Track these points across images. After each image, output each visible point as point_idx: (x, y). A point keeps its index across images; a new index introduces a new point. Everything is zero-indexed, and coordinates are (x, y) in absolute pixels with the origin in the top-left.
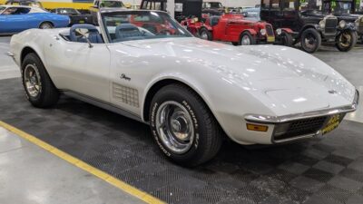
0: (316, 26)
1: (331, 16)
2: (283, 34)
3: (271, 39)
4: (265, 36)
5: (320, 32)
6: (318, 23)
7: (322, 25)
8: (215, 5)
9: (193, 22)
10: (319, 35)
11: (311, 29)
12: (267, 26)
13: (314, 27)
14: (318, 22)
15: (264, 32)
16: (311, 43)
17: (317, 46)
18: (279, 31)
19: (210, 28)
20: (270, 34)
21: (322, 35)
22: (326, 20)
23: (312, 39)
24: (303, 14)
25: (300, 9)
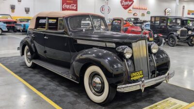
0: (175, 33)
2: (158, 37)
3: (151, 39)
4: (148, 38)
6: (176, 32)
7: (179, 33)
10: (176, 38)
12: (149, 33)
13: (173, 34)
15: (147, 36)
16: (173, 42)
17: (175, 43)
18: (156, 36)
20: (151, 37)
21: (178, 38)
22: (181, 31)
23: (173, 40)
24: (170, 27)
25: (168, 24)
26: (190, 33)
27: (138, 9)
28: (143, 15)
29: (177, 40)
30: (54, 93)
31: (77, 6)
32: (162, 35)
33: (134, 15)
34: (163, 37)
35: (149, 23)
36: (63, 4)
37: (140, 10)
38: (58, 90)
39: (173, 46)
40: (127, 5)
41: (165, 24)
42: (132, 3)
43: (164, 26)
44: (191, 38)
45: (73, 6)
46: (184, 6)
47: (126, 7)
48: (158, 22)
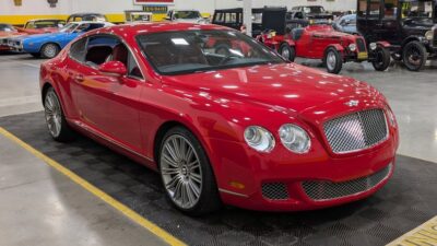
0: (420, 38)
2: (378, 49)
3: (363, 55)
4: (355, 52)
5: (427, 46)
6: (423, 35)
7: (429, 36)
8: (316, 10)
9: (269, 37)
10: (424, 49)
11: (414, 42)
12: (357, 40)
13: (415, 39)
14: (423, 33)
15: (353, 47)
16: (415, 59)
17: (422, 63)
18: (373, 46)
19: (291, 43)
20: (361, 49)
21: (429, 50)
22: (435, 31)
23: (416, 54)
24: (408, 23)
25: (403, 16)
29: (426, 54)
32: (387, 45)
34: (391, 49)
35: (354, 16)
39: (416, 70)
41: (394, 18)
43: (391, 21)
48: (378, 12)
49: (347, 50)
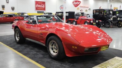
1: (115, 16)
2: (99, 22)
3: (94, 24)
4: (92, 23)
7: (112, 19)
8: (82, 13)
10: (110, 22)
13: (108, 20)
14: (110, 18)
19: (76, 20)
20: (94, 22)
22: (113, 18)
23: (108, 24)
24: (106, 16)
25: (105, 14)
26: (119, 19)
27: (83, 7)
28: (86, 11)
29: (111, 24)
30: (35, 56)
31: (45, 6)
33: (81, 11)
34: (102, 22)
36: (36, 5)
37: (85, 8)
38: (38, 54)
40: (77, 4)
41: (103, 14)
42: (80, 3)
44: (119, 22)
45: (43, 6)
46: (111, 5)
47: (76, 6)
49: (90, 22)
